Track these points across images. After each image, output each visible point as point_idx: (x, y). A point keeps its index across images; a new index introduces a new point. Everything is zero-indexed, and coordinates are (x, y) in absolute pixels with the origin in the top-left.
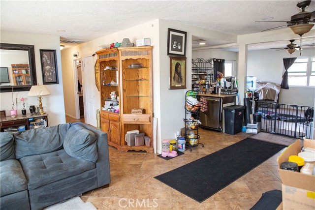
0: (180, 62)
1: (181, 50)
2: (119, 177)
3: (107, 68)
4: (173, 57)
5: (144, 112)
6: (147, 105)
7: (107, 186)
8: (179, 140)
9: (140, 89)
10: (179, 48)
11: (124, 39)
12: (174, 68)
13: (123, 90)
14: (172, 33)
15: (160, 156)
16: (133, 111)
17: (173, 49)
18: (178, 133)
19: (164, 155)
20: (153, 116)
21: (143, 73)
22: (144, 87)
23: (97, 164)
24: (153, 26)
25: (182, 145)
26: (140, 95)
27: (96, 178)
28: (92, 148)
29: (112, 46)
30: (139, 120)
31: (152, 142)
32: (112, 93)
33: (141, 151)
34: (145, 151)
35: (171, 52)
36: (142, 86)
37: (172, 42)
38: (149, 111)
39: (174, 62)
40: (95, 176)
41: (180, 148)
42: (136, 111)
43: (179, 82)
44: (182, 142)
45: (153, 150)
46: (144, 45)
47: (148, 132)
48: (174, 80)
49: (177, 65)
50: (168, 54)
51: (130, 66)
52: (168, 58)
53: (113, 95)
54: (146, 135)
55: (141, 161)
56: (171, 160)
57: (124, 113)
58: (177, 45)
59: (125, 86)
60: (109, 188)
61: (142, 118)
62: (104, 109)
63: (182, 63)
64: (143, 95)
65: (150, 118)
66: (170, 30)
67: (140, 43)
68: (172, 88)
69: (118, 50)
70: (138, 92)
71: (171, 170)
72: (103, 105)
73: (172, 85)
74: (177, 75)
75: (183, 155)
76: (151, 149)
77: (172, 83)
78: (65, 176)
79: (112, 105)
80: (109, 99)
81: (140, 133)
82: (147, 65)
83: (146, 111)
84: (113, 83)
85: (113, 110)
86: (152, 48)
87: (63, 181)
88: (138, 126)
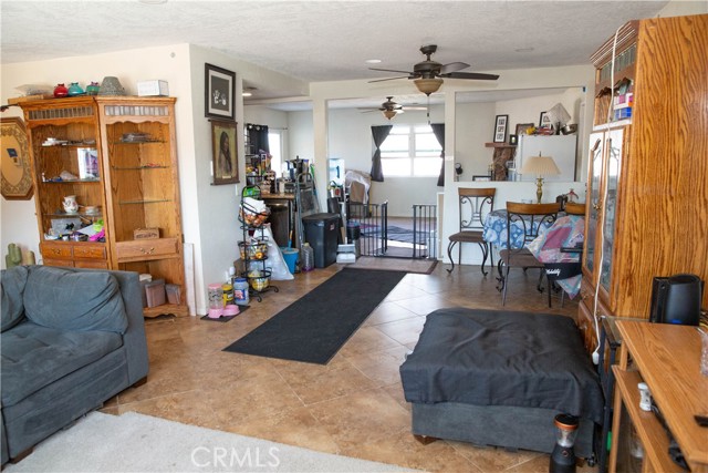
0: (226, 130)
1: (226, 108)
3: (50, 142)
4: (215, 121)
5: (162, 234)
6: (167, 219)
7: (143, 381)
8: (236, 284)
9: (145, 188)
10: (224, 102)
11: (106, 79)
13: (113, 189)
14: (212, 73)
15: (206, 318)
16: (137, 233)
17: (214, 106)
18: (232, 270)
19: (215, 314)
20: (183, 242)
21: (153, 153)
22: (156, 183)
23: (126, 337)
24: (173, 55)
25: (243, 291)
26: (146, 199)
30: (155, 252)
31: (184, 293)
32: (67, 199)
33: (162, 316)
34: (171, 316)
35: (212, 111)
36: (151, 182)
37: (213, 91)
38: (173, 230)
39: (219, 130)
41: (239, 299)
42: (143, 232)
43: (227, 171)
44: (242, 286)
45: (188, 310)
46: (158, 94)
47: (172, 274)
48: (220, 166)
49: (224, 137)
50: (207, 114)
51: (125, 137)
52: (205, 124)
53: (69, 206)
54: (168, 282)
55: (176, 332)
56: (232, 321)
57: (117, 240)
58: (220, 98)
59: (115, 181)
61: (161, 247)
62: (51, 238)
63: (230, 133)
64: (155, 199)
65: (177, 245)
66: (208, 67)
67: (146, 89)
68: (217, 182)
69: (95, 101)
70: (142, 194)
71: (244, 335)
72: (45, 228)
73: (218, 176)
74: (223, 156)
75: (249, 310)
76: (183, 308)
79: (70, 227)
80: (62, 214)
81: (152, 279)
82: (162, 135)
83: (165, 232)
84: (66, 177)
85: (77, 238)
86: (175, 100)
88: (144, 266)
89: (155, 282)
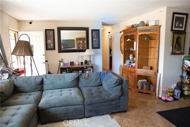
1: (182, 28)
2: (133, 107)
3: (129, 40)
4: (174, 32)
5: (151, 68)
6: (154, 64)
7: (125, 111)
8: (176, 90)
9: (149, 54)
10: (181, 25)
11: (141, 22)
12: (175, 40)
13: (139, 53)
14: (176, 15)
15: (160, 98)
16: (144, 67)
17: (176, 27)
18: (175, 85)
19: (164, 98)
20: (158, 72)
21: (153, 43)
22: (152, 52)
23: (121, 97)
24: (161, 12)
25: (178, 94)
26: (149, 57)
27: (120, 105)
28: (119, 87)
29: (133, 26)
30: (148, 74)
31: (155, 88)
32: (131, 55)
33: (147, 93)
34: (150, 94)
35: (174, 29)
36: (151, 52)
37: (176, 22)
38: (155, 68)
39: (176, 36)
40: (119, 104)
41: (176, 96)
42: (146, 67)
43: (178, 50)
44: (177, 92)
45: (156, 94)
46: (154, 25)
47: (153, 82)
48: (175, 48)
49: (178, 38)
50: (172, 30)
51: (144, 39)
52: (171, 34)
53: (131, 57)
54: (151, 83)
55: (148, 100)
56: (168, 103)
57: (138, 68)
58: (179, 24)
59: (140, 51)
60: (127, 113)
61: (150, 73)
62: (125, 65)
63: (182, 36)
64: (151, 58)
65: (155, 73)
66: (174, 13)
67: (152, 24)
68: (173, 53)
69: (137, 28)
70: (148, 56)
71: (169, 109)
72: (124, 62)
73: (173, 52)
74: (177, 45)
75: (178, 101)
76: (154, 93)
77: (173, 50)
78: (103, 101)
79: (130, 63)
80: (129, 59)
81: (147, 82)
82: (155, 38)
83: (153, 68)
84: (131, 49)
85: (131, 66)
86: (160, 26)
87: (102, 104)
88: (146, 77)
89: (148, 83)
